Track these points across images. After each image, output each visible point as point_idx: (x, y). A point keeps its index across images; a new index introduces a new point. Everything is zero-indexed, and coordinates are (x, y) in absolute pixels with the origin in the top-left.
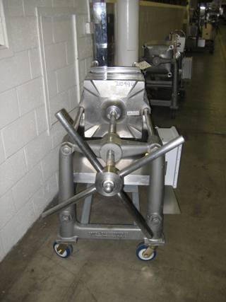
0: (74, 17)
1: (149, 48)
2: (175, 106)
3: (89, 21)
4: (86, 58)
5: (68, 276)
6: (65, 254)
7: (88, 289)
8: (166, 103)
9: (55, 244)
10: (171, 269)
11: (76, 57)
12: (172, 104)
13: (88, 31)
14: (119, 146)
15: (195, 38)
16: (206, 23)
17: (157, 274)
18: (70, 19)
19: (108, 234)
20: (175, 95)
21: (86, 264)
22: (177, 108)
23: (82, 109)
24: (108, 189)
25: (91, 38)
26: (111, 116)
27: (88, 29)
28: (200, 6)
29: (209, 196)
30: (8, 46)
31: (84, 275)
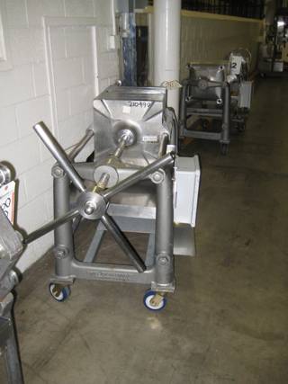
0: (94, 29)
1: (195, 68)
2: (226, 140)
3: (114, 34)
4: (111, 77)
5: (61, 321)
6: (61, 297)
7: (82, 336)
8: (215, 136)
9: (51, 284)
10: (183, 321)
11: (96, 75)
12: (222, 137)
13: (113, 46)
14: (115, 169)
15: (270, 60)
16: (285, 42)
17: (165, 325)
18: (89, 31)
19: (110, 275)
20: (225, 126)
21: (84, 310)
22: (228, 142)
23: (91, 133)
24: (89, 210)
25: (116, 53)
26: (122, 140)
27: (112, 43)
28: (278, 20)
29: (247, 244)
30: (5, 59)
31: (80, 321)
